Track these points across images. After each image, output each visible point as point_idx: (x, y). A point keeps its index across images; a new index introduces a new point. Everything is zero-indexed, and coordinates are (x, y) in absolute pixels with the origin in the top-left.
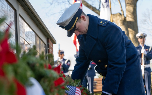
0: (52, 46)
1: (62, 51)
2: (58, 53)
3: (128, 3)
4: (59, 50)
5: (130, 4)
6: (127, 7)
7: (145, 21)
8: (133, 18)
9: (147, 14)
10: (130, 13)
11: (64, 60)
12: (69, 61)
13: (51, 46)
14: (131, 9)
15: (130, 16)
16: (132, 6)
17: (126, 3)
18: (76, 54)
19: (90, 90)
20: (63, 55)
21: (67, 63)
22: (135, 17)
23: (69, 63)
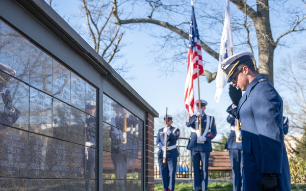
0: (153, 121)
1: (170, 117)
2: (165, 119)
3: (262, 51)
4: (167, 115)
5: (266, 52)
6: (261, 56)
7: (285, 70)
8: (268, 70)
9: (288, 61)
10: (264, 64)
11: (172, 128)
12: (178, 130)
13: (151, 121)
14: (266, 58)
15: (263, 67)
16: (267, 55)
17: (259, 50)
18: (188, 121)
19: (204, 169)
20: (170, 122)
21: (176, 132)
22: (270, 69)
23: (178, 133)
